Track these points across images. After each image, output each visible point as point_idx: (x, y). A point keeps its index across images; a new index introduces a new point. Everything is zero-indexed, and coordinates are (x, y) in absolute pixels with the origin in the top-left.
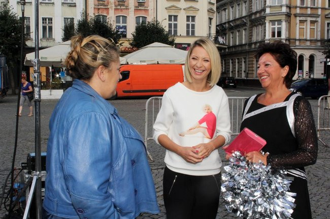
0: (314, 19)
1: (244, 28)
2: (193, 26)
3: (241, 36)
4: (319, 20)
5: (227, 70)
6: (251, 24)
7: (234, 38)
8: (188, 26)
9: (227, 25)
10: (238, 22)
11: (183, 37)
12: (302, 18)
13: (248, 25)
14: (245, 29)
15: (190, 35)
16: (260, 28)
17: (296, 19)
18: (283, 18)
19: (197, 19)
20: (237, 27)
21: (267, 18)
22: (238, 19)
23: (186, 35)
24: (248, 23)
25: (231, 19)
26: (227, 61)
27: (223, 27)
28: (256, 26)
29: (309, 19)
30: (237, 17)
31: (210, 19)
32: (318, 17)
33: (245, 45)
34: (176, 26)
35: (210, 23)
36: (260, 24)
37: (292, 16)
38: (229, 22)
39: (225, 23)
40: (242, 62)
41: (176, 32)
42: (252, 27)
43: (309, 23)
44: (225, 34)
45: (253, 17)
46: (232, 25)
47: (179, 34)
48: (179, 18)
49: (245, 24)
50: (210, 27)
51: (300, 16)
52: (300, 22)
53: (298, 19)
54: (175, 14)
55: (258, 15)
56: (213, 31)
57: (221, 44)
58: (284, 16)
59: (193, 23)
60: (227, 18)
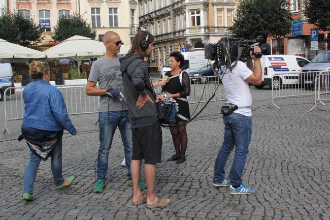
0: (230, 7)
1: (169, 17)
2: (116, 18)
3: (166, 25)
4: (235, 7)
5: (156, 58)
6: (174, 14)
7: (161, 27)
8: (111, 18)
9: (154, 15)
10: (163, 12)
11: (107, 28)
12: (219, 7)
13: (172, 14)
14: (170, 19)
15: (114, 26)
16: (182, 17)
17: (213, 9)
18: (201, 7)
19: (119, 10)
20: (163, 16)
21: (187, 7)
22: (163, 9)
23: (109, 27)
24: (172, 13)
25: (157, 9)
26: (155, 50)
27: (150, 17)
28: (179, 15)
29: (226, 7)
30: (162, 7)
31: (133, 11)
32: (234, 5)
33: (170, 33)
34: (99, 18)
35: (133, 14)
36: (181, 13)
37: (210, 6)
38: (155, 12)
39: (152, 13)
40: (168, 50)
41: (99, 24)
42: (175, 16)
43: (226, 11)
44: (153, 24)
45: (176, 6)
46: (158, 14)
47: (102, 26)
48: (101, 10)
49: (169, 14)
50: (133, 18)
51: (217, 5)
52: (217, 11)
53: (216, 7)
54: (98, 7)
55: (180, 5)
56: (136, 22)
58: (202, 5)
59: (116, 15)
60: (154, 8)
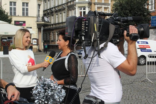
0: (106, 6)
1: (64, 11)
2: (27, 10)
3: (62, 17)
4: (110, 7)
5: (54, 39)
6: (68, 9)
7: (58, 18)
8: (23, 9)
9: (54, 9)
10: (60, 8)
11: (20, 16)
12: (99, 6)
13: (66, 9)
14: (65, 12)
15: (25, 15)
16: (73, 11)
17: (95, 7)
18: (86, 5)
19: (29, 5)
20: (60, 10)
21: (77, 5)
22: (60, 5)
23: (22, 15)
24: (66, 8)
25: (56, 5)
26: (54, 33)
27: (51, 10)
28: (71, 10)
29: (103, 6)
30: (60, 4)
31: (39, 5)
32: (109, 5)
33: (65, 22)
34: (15, 9)
35: (39, 8)
36: (73, 9)
37: (93, 4)
38: (55, 7)
39: (52, 8)
41: (15, 13)
42: (68, 11)
43: (103, 9)
44: (53, 15)
45: (69, 4)
46: (57, 9)
47: (17, 15)
48: (17, 4)
49: (64, 9)
50: (39, 11)
51: (97, 5)
52: (98, 8)
53: (96, 6)
54: (15, 1)
55: (72, 3)
56: (41, 13)
57: (46, 22)
58: (87, 4)
59: (27, 7)
60: (54, 5)
